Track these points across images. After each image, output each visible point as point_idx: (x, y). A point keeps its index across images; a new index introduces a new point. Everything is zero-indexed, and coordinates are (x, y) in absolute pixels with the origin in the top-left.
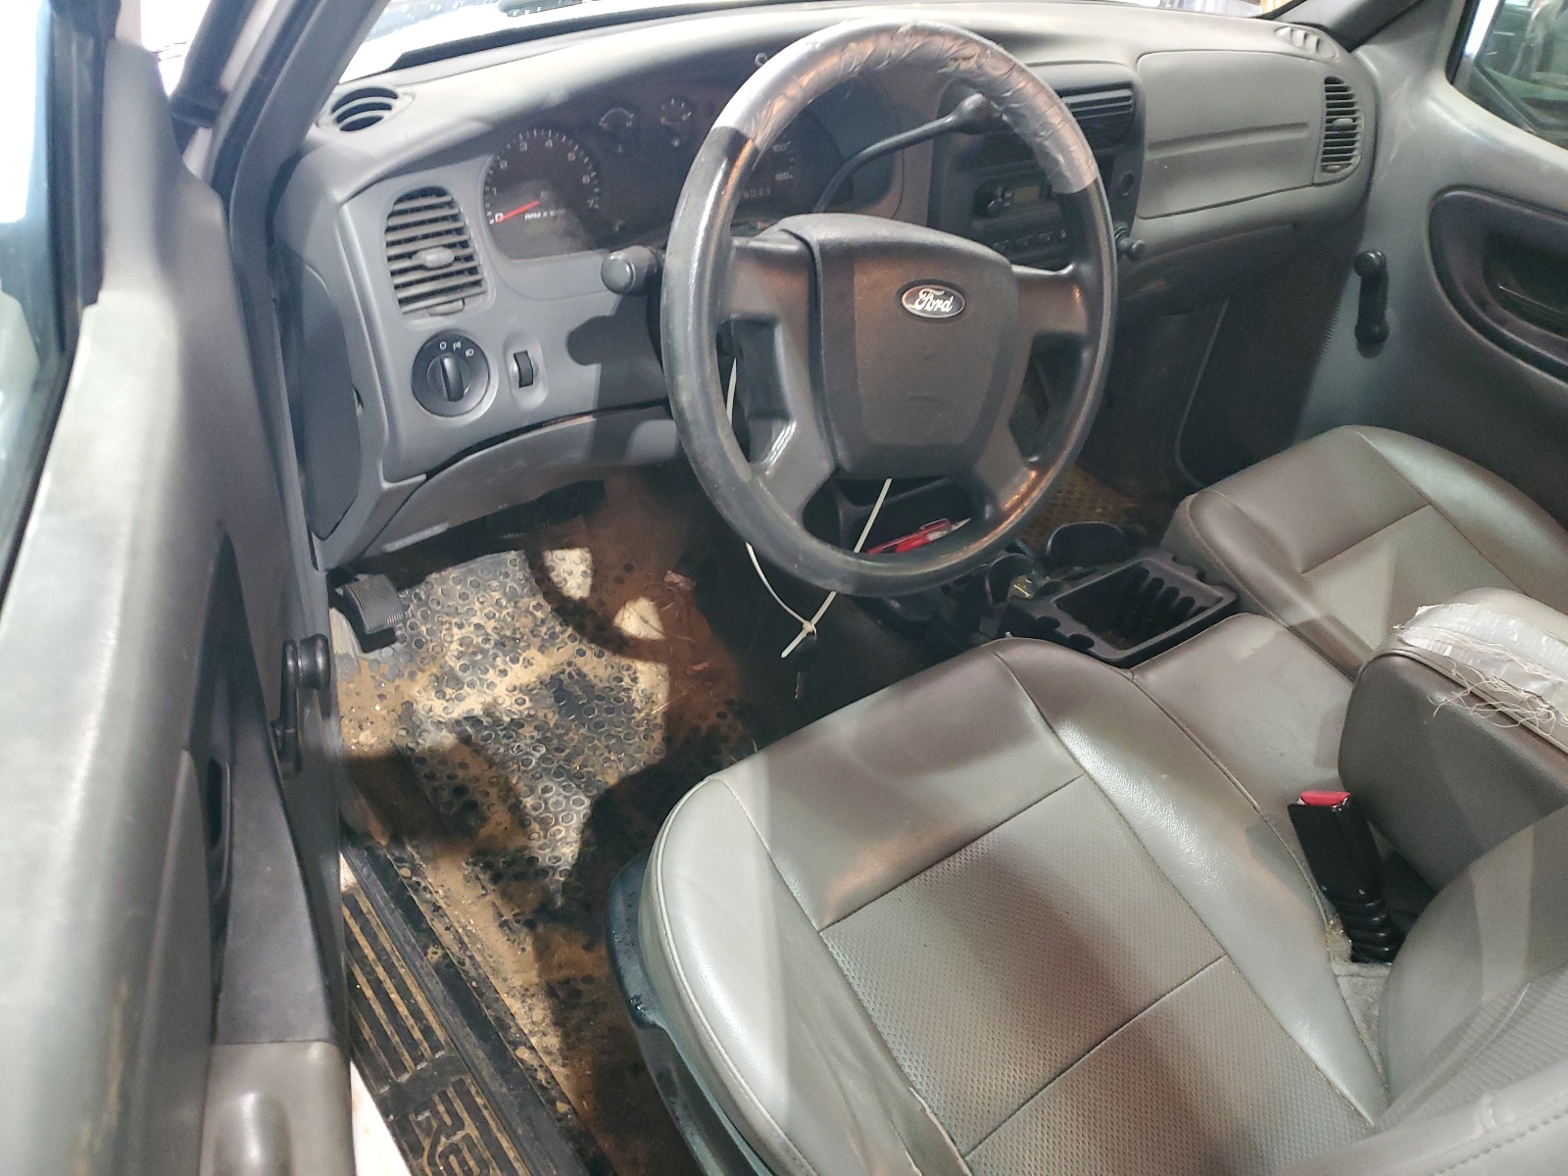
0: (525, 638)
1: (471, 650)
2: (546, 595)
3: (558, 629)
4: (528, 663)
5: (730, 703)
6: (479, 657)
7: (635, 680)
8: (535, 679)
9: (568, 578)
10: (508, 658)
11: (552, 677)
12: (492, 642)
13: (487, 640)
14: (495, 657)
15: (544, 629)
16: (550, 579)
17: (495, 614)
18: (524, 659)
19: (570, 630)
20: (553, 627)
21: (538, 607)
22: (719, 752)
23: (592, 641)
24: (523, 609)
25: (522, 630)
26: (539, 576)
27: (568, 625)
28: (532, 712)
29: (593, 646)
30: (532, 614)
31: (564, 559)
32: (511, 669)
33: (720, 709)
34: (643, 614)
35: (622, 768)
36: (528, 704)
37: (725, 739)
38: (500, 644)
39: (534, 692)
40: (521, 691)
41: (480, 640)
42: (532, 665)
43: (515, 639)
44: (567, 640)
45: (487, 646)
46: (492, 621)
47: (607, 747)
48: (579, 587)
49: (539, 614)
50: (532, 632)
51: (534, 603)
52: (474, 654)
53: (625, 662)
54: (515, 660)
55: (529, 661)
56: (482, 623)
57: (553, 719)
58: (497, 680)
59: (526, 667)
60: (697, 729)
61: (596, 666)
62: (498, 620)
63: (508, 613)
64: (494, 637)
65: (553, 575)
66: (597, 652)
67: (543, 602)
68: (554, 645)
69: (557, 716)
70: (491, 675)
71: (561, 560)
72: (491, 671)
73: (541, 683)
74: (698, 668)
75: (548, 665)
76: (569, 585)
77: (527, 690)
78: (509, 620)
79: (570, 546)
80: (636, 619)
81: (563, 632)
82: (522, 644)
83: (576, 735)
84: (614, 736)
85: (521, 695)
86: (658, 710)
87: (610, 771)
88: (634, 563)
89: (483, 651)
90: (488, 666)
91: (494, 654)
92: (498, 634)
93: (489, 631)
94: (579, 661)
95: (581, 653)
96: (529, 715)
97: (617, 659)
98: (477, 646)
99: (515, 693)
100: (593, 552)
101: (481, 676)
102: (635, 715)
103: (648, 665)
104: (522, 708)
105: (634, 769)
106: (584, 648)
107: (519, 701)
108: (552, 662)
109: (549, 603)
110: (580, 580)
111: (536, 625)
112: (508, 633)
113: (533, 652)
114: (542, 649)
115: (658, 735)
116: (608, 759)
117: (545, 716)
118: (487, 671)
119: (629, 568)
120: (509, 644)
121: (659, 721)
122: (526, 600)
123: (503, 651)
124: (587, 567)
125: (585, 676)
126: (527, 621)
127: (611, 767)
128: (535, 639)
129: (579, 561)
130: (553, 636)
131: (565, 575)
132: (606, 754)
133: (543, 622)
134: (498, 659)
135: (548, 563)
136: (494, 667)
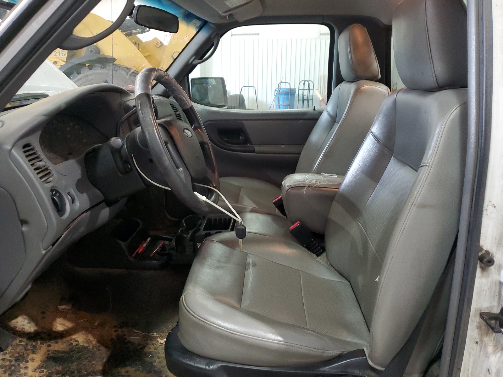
0: (24, 353)
1: (8, 368)
2: (20, 336)
3: (34, 344)
4: (33, 360)
5: (115, 327)
6: (13, 368)
7: (77, 341)
8: (40, 363)
9: (24, 327)
10: (24, 363)
11: (46, 358)
12: (13, 361)
13: (11, 361)
14: (19, 365)
15: (29, 347)
16: (17, 331)
17: (6, 352)
18: (30, 359)
19: (39, 342)
20: (32, 344)
21: (20, 341)
22: (126, 339)
23: (50, 340)
24: (15, 345)
25: (21, 351)
26: (13, 332)
27: (37, 341)
28: (50, 372)
29: (52, 341)
30: (20, 345)
31: (18, 322)
32: (28, 365)
33: (114, 329)
34: (61, 323)
35: (100, 363)
36: (45, 371)
37: (124, 335)
38: (17, 360)
39: (44, 366)
40: (39, 369)
41: (8, 363)
42: (34, 359)
43: (21, 355)
44: (41, 345)
45: (13, 363)
46: (7, 355)
47: (88, 361)
48: (30, 327)
49: (23, 343)
50: (25, 350)
51: (18, 341)
52: (10, 368)
53: (68, 338)
54: (27, 362)
55: (32, 359)
56: (4, 357)
57: (59, 368)
58: (26, 371)
59: (33, 361)
60: (112, 339)
61: (59, 346)
62: (9, 353)
63: (11, 349)
64: (13, 359)
65: (17, 329)
66: (55, 342)
67: (21, 339)
68: (37, 349)
69: (60, 366)
70: (22, 371)
71: (17, 323)
72: (21, 370)
73: (44, 362)
74: (96, 324)
75: (41, 356)
76: (26, 329)
77: (40, 367)
78: (13, 351)
79: (16, 317)
80: (60, 325)
81: (37, 344)
82: (25, 355)
83: (74, 366)
84: (88, 358)
85: (40, 370)
86: (94, 342)
87: (97, 367)
88: (44, 310)
89: (12, 365)
90: (19, 369)
91: (17, 364)
92: (13, 357)
93: (9, 358)
94: (51, 348)
95: (50, 346)
96: (49, 373)
97: (64, 340)
98: (9, 365)
99: (37, 370)
100: (26, 314)
101: (20, 373)
102: (89, 348)
103: (77, 335)
104: (44, 373)
105: (104, 360)
106: (49, 344)
107: (41, 372)
108: (41, 354)
109: (24, 338)
110: (29, 325)
111: (25, 347)
112: (17, 355)
113: (31, 356)
114: (34, 353)
115: (102, 348)
116: (93, 364)
117: (56, 369)
118: (20, 371)
119: (43, 313)
120: (20, 358)
121: (98, 345)
122: (14, 342)
123: (20, 361)
124: (28, 320)
125: (58, 351)
126: (21, 347)
127: (96, 365)
128: (29, 351)
129: (23, 320)
130: (35, 347)
131: (22, 326)
132: (91, 364)
133: (27, 344)
134: (21, 365)
135: (12, 326)
136: (21, 368)
